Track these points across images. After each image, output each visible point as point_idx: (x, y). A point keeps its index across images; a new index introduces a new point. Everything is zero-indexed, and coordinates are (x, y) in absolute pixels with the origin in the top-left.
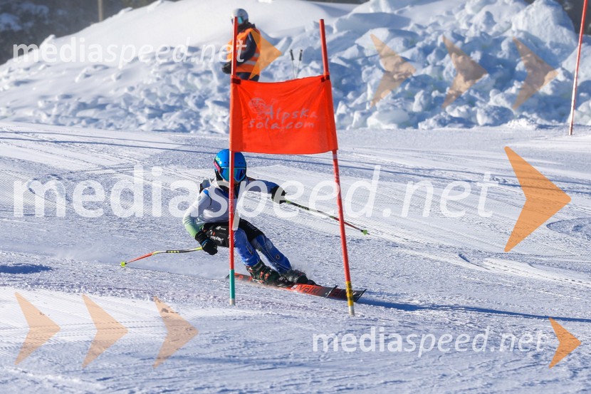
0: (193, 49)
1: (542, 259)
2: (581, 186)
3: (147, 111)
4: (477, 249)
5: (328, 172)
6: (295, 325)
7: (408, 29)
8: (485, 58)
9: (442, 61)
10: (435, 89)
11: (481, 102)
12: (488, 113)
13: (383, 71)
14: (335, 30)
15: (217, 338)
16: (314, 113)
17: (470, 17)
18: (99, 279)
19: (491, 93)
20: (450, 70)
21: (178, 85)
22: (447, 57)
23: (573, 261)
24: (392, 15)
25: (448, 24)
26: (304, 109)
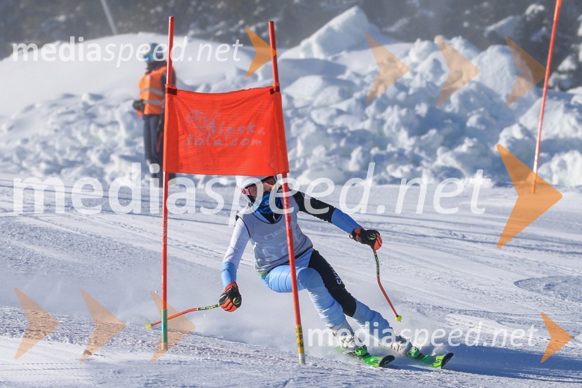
0: (96, 97)
1: (511, 317)
2: (550, 243)
3: (43, 166)
4: (437, 305)
6: (239, 371)
7: (344, 77)
8: (431, 110)
9: (383, 114)
10: (374, 146)
11: (428, 161)
12: (435, 174)
13: (316, 124)
14: (260, 78)
15: (150, 382)
16: (262, 129)
18: (8, 321)
19: (439, 151)
20: (392, 123)
21: (80, 137)
22: (389, 109)
24: (325, 62)
26: (250, 124)
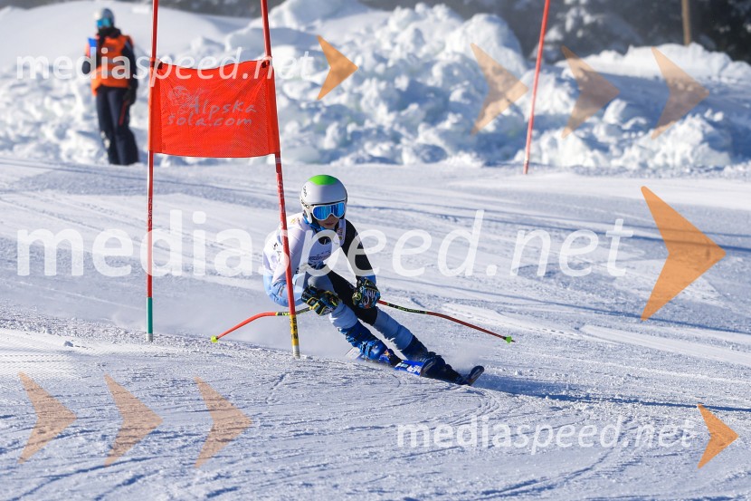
1: (511, 307)
4: (432, 294)
5: (240, 203)
6: (232, 364)
7: (318, 48)
8: (413, 85)
9: (361, 88)
10: (351, 121)
11: (408, 139)
12: (416, 152)
13: (289, 98)
14: (228, 47)
15: (138, 375)
16: (252, 106)
17: (395, 35)
19: (421, 127)
20: (371, 97)
22: (367, 83)
23: (549, 310)
24: (298, 32)
25: (367, 44)
26: (238, 101)
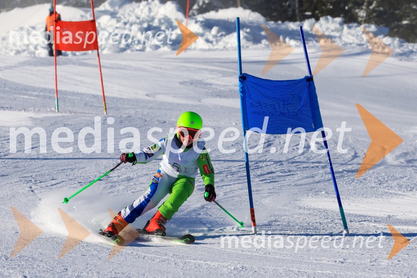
0: (32, 27)
1: (179, 95)
3: (14, 52)
4: (153, 92)
7: (118, 16)
8: (149, 26)
14: (88, 17)
17: (142, 10)
20: (135, 30)
22: (134, 26)
24: (111, 11)
